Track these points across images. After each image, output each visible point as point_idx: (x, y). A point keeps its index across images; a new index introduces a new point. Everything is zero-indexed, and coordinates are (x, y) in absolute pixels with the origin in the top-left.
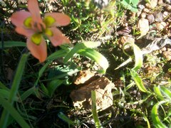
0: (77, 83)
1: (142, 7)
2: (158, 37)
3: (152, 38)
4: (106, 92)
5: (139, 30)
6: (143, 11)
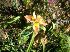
3: (56, 19)
4: (45, 39)
5: (53, 17)
6: (53, 11)
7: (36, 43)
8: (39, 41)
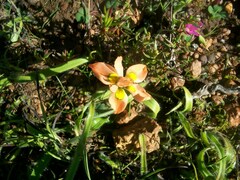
0: (121, 122)
1: (195, 46)
2: (209, 80)
3: (202, 80)
4: (154, 135)
5: (191, 72)
6: (196, 51)
7: (124, 141)
8: (133, 139)
